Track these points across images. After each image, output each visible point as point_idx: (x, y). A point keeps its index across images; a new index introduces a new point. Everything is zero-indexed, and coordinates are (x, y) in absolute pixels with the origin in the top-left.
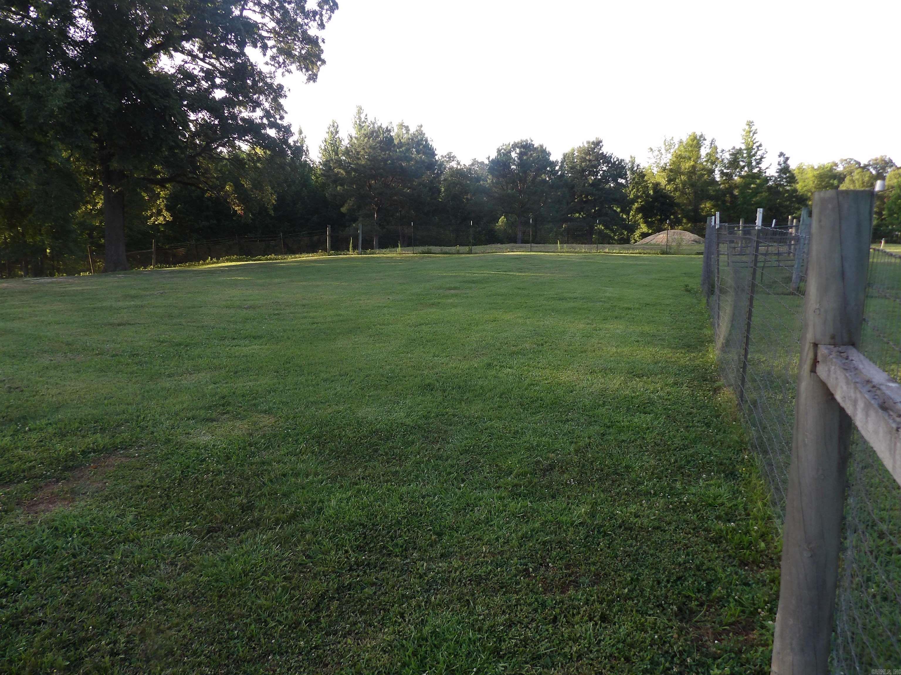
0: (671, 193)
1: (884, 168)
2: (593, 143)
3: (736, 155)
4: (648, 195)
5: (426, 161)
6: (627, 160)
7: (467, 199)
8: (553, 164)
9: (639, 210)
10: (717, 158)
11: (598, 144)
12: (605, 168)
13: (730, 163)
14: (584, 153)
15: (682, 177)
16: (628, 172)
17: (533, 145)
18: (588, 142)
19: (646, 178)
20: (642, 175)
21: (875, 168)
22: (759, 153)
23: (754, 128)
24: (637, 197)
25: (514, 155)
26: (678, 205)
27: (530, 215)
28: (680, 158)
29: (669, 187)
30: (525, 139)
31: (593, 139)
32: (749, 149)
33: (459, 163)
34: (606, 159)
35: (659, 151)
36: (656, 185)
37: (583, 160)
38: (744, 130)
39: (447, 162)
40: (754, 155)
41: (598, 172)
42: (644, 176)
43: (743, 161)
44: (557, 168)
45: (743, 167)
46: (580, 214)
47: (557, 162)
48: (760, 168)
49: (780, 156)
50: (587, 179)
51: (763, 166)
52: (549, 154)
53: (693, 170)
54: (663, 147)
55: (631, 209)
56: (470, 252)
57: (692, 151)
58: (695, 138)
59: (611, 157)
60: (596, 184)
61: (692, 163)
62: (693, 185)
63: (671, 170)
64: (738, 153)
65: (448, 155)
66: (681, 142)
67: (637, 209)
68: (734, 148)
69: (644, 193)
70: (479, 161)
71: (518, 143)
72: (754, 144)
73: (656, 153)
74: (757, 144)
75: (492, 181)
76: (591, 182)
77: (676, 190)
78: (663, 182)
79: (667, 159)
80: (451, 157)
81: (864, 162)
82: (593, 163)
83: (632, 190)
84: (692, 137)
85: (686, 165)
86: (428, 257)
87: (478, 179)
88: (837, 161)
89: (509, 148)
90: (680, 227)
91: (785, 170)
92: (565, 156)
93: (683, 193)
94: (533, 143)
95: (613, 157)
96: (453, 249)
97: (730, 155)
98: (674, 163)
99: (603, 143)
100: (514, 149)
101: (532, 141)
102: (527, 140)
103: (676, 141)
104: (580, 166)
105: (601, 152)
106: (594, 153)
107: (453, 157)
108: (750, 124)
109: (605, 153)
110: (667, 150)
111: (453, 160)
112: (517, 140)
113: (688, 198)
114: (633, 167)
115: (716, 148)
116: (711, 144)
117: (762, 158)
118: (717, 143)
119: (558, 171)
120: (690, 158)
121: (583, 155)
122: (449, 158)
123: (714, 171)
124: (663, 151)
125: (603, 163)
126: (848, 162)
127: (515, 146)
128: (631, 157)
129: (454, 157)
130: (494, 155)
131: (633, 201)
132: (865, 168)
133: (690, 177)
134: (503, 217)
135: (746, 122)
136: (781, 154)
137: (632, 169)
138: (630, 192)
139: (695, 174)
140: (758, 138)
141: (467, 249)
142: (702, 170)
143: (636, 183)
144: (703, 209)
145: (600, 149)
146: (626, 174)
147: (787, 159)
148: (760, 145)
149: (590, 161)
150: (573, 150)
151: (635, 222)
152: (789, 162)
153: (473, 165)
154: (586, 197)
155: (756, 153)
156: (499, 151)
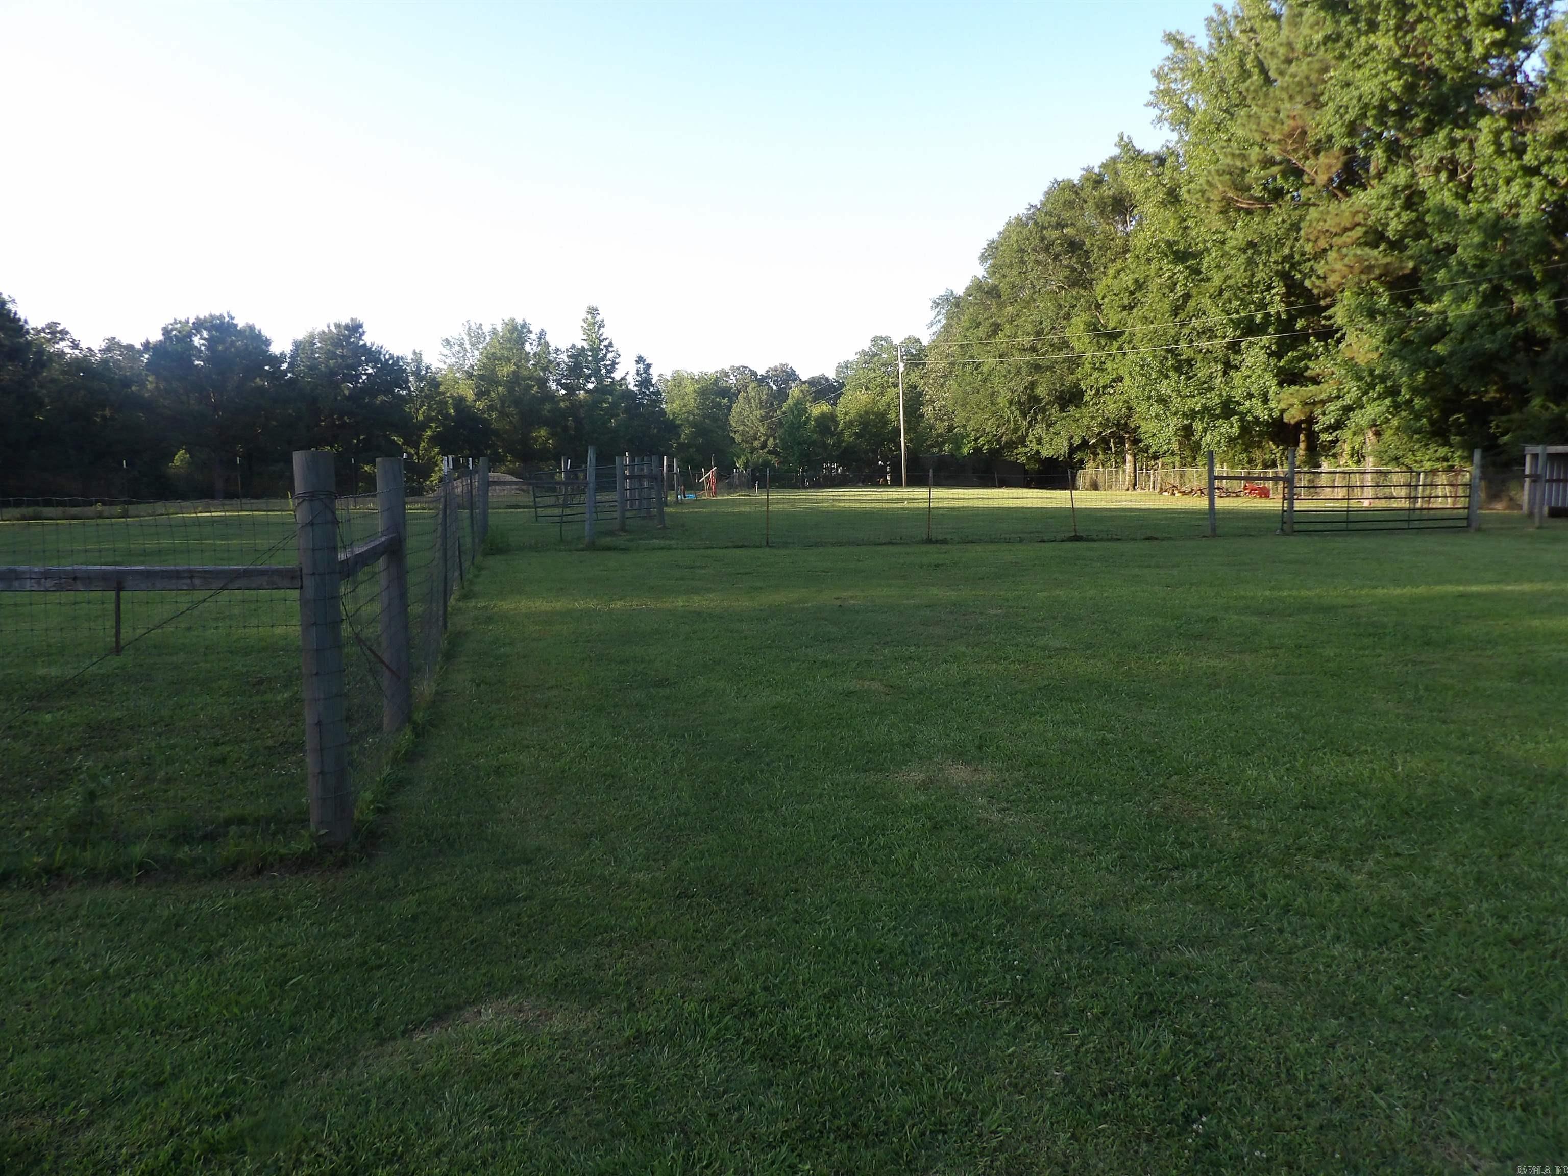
0: (484, 413)
1: (786, 382)
2: (347, 327)
3: (577, 355)
4: (447, 416)
5: (6, 342)
6: (410, 357)
7: (104, 418)
8: (276, 360)
9: (434, 441)
10: (550, 362)
11: (355, 328)
12: (370, 371)
13: (570, 369)
14: (331, 344)
15: (500, 389)
16: (411, 379)
17: (236, 325)
18: (338, 326)
19: (442, 389)
20: (434, 384)
21: (775, 382)
22: (610, 356)
23: (599, 318)
24: (429, 419)
25: (197, 341)
26: (496, 433)
27: (239, 448)
28: (492, 358)
29: (480, 405)
30: (218, 314)
31: (345, 320)
32: (595, 350)
33: (75, 345)
34: (372, 355)
35: (461, 345)
36: (460, 401)
37: (331, 355)
38: (585, 321)
39: (49, 341)
40: (603, 359)
41: (359, 376)
42: (438, 385)
43: (587, 367)
44: (284, 366)
45: (589, 376)
46: (332, 446)
47: (283, 355)
48: (613, 378)
49: (638, 362)
50: (340, 388)
51: (617, 375)
52: (268, 343)
53: (516, 378)
54: (466, 338)
55: (420, 437)
56: (125, 515)
57: (511, 349)
58: (515, 328)
59: (380, 353)
60: (356, 396)
61: (513, 368)
62: (517, 402)
63: (481, 377)
64: (579, 355)
65: (49, 326)
66: (494, 332)
67: (431, 439)
68: (573, 346)
69: (439, 413)
70: (124, 343)
71: (205, 320)
72: (601, 341)
73: (457, 348)
74: (606, 343)
75: (157, 387)
76: (347, 392)
77: (491, 408)
78: (470, 395)
79: (473, 358)
80: (55, 332)
81: (761, 371)
82: (350, 361)
83: (421, 407)
84: (510, 327)
85: (505, 370)
86: (38, 524)
87: (126, 383)
88: (727, 369)
89: (187, 329)
90: (503, 468)
91: (645, 382)
92: (297, 345)
93: (503, 414)
94: (235, 322)
95: (384, 352)
96: (90, 510)
97: (569, 356)
98: (484, 367)
99: (365, 328)
100: (199, 332)
101: (233, 318)
102: (222, 317)
103: (487, 329)
104: (327, 366)
105: (361, 343)
106: (349, 343)
107: (61, 332)
108: (593, 311)
109: (368, 344)
110: (473, 345)
111: (62, 340)
112: (203, 314)
113: (511, 422)
114: (419, 369)
115: (547, 345)
116: (540, 338)
117: (614, 364)
118: (548, 338)
119: (285, 373)
120: (509, 360)
121: (331, 348)
122: (53, 333)
123: (546, 380)
124: (468, 346)
125: (367, 362)
126: (742, 370)
127: (199, 325)
128: (415, 353)
129: (64, 332)
130: (156, 337)
131: (424, 426)
132: (762, 381)
133: (511, 390)
134: (182, 452)
135: (586, 309)
136: (640, 360)
137: (417, 373)
138: (418, 410)
139: (519, 385)
140: (606, 332)
141: (118, 509)
142: (529, 379)
143: (426, 396)
144: (536, 439)
145: (360, 339)
146: (407, 381)
147: (649, 366)
148: (610, 345)
149: (342, 357)
150: (312, 337)
151: (430, 459)
152: (652, 371)
153: (108, 349)
154: (340, 418)
155: (605, 355)
156: (166, 332)
